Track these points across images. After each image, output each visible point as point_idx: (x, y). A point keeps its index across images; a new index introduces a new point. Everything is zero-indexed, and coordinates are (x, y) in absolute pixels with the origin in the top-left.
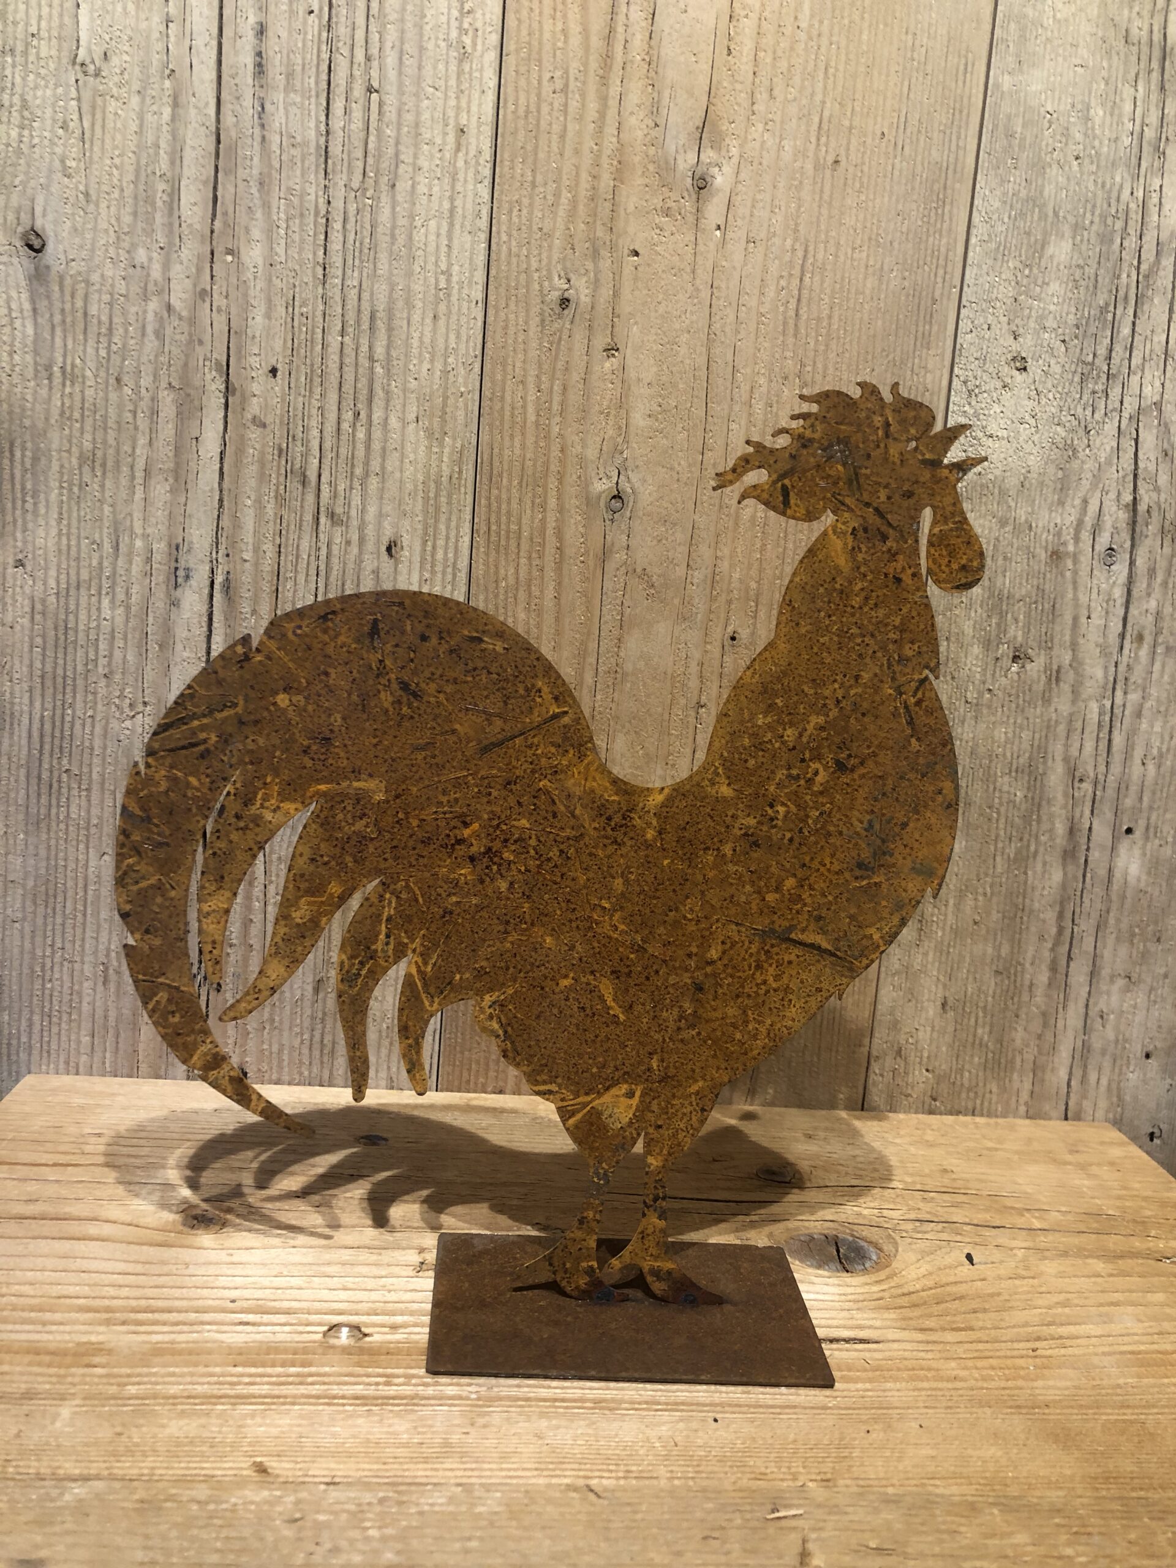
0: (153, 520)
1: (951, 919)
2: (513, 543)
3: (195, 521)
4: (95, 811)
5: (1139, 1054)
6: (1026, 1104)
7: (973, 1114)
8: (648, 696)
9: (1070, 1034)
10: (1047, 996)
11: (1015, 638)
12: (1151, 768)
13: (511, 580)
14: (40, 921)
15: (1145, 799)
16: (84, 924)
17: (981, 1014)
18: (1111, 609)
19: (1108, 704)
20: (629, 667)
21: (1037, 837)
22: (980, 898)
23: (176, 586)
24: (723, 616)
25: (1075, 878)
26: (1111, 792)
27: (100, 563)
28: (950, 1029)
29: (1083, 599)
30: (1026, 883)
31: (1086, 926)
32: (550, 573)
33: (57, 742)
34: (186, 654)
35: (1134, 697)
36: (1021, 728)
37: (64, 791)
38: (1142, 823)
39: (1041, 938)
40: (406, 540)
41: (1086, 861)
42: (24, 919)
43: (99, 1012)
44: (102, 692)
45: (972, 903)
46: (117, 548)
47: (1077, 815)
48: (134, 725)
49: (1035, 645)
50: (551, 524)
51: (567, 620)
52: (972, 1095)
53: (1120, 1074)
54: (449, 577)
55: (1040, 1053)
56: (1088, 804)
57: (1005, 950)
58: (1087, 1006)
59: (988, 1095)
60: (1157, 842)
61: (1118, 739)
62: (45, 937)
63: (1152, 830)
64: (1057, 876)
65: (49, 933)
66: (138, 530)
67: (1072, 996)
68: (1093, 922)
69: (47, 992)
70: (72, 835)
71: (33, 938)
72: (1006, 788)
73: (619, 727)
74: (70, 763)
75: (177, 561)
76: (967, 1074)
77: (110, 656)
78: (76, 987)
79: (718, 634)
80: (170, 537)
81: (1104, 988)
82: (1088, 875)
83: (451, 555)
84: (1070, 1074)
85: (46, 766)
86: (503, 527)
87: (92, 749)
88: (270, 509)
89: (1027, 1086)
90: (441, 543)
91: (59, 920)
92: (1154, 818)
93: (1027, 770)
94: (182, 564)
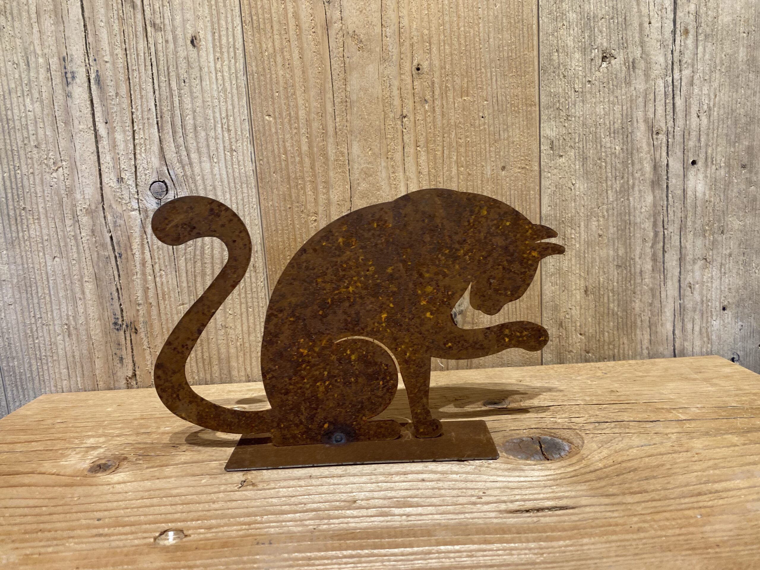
0: (46, 44)
1: (583, 236)
2: (268, 26)
3: (72, 41)
4: (45, 231)
5: (718, 309)
6: (647, 348)
7: (614, 360)
8: (369, 114)
9: (671, 300)
10: (654, 278)
11: (602, 44)
12: (704, 120)
13: (271, 50)
14: (25, 303)
15: (702, 140)
16: (51, 301)
17: (611, 294)
18: (664, 15)
19: (670, 79)
20: (354, 97)
21: (633, 175)
22: (601, 219)
23: (68, 84)
24: (409, 55)
25: (661, 198)
26: (679, 139)
27: (20, 76)
28: (592, 306)
29: (645, 11)
30: (629, 206)
31: (673, 229)
32: (294, 43)
33: (15, 191)
34: (81, 127)
35: (687, 72)
36: (614, 105)
37: (25, 221)
38: (702, 156)
39: (644, 240)
40: (202, 35)
41: (667, 186)
42: (15, 302)
43: (69, 354)
44: (36, 156)
45: (596, 223)
46: (28, 65)
47: (658, 156)
48: (58, 176)
49: (615, 47)
50: (290, 10)
51: (310, 71)
52: (611, 347)
53: (707, 322)
54: (232, 54)
55: (652, 314)
56: (664, 148)
57: (621, 252)
58: (679, 281)
59: (621, 346)
60: (714, 167)
61: (679, 102)
62: (30, 312)
63: (709, 160)
64: (649, 199)
65: (32, 310)
66: (39, 52)
67: (669, 275)
68: (677, 225)
69: (36, 345)
70: (34, 248)
71: (23, 313)
72: (608, 145)
73: (353, 138)
74: (25, 204)
75: (65, 68)
76: (606, 334)
77: (36, 134)
78: (53, 340)
79: (407, 67)
80: (59, 53)
81: (690, 268)
82: (670, 195)
83: (231, 40)
84: (674, 326)
85: (11, 207)
86: (260, 16)
87: (36, 193)
88: (116, 27)
89: (647, 337)
90: (223, 33)
91: (36, 301)
92: (709, 151)
93: (621, 131)
94: (68, 68)
